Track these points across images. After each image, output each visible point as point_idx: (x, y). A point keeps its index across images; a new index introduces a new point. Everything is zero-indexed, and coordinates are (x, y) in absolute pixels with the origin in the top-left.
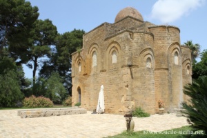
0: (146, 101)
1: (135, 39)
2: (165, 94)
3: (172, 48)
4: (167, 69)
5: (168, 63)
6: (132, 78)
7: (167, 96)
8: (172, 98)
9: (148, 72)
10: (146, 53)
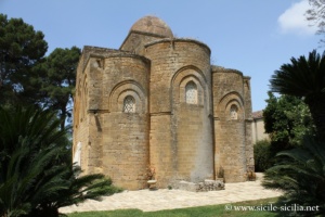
0: (121, 168)
1: (106, 68)
2: (165, 156)
3: (181, 76)
4: (169, 113)
5: (171, 101)
6: (100, 130)
7: (167, 160)
8: (177, 162)
9: (125, 120)
10: (121, 88)
